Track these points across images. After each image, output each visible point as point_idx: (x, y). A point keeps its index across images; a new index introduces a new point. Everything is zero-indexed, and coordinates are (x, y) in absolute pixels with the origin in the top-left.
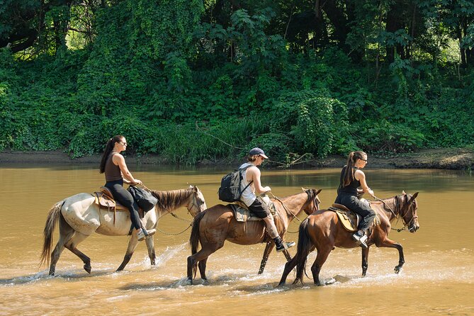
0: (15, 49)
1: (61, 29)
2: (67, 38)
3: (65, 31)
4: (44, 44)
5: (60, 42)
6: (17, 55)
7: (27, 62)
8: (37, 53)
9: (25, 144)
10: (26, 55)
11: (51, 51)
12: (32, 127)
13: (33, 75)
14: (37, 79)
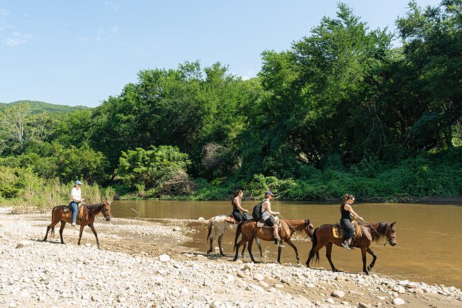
0: (428, 149)
1: (449, 138)
2: (452, 141)
3: (451, 138)
4: (442, 145)
5: (450, 144)
6: (429, 152)
7: (434, 154)
8: (439, 150)
9: (441, 193)
10: (434, 151)
11: (446, 148)
12: (444, 186)
13: (439, 160)
14: (441, 162)
